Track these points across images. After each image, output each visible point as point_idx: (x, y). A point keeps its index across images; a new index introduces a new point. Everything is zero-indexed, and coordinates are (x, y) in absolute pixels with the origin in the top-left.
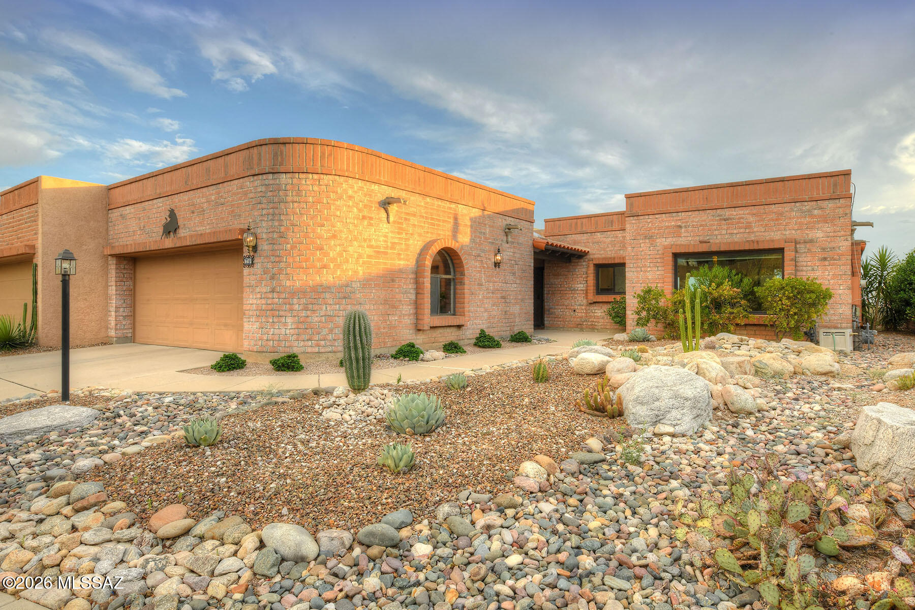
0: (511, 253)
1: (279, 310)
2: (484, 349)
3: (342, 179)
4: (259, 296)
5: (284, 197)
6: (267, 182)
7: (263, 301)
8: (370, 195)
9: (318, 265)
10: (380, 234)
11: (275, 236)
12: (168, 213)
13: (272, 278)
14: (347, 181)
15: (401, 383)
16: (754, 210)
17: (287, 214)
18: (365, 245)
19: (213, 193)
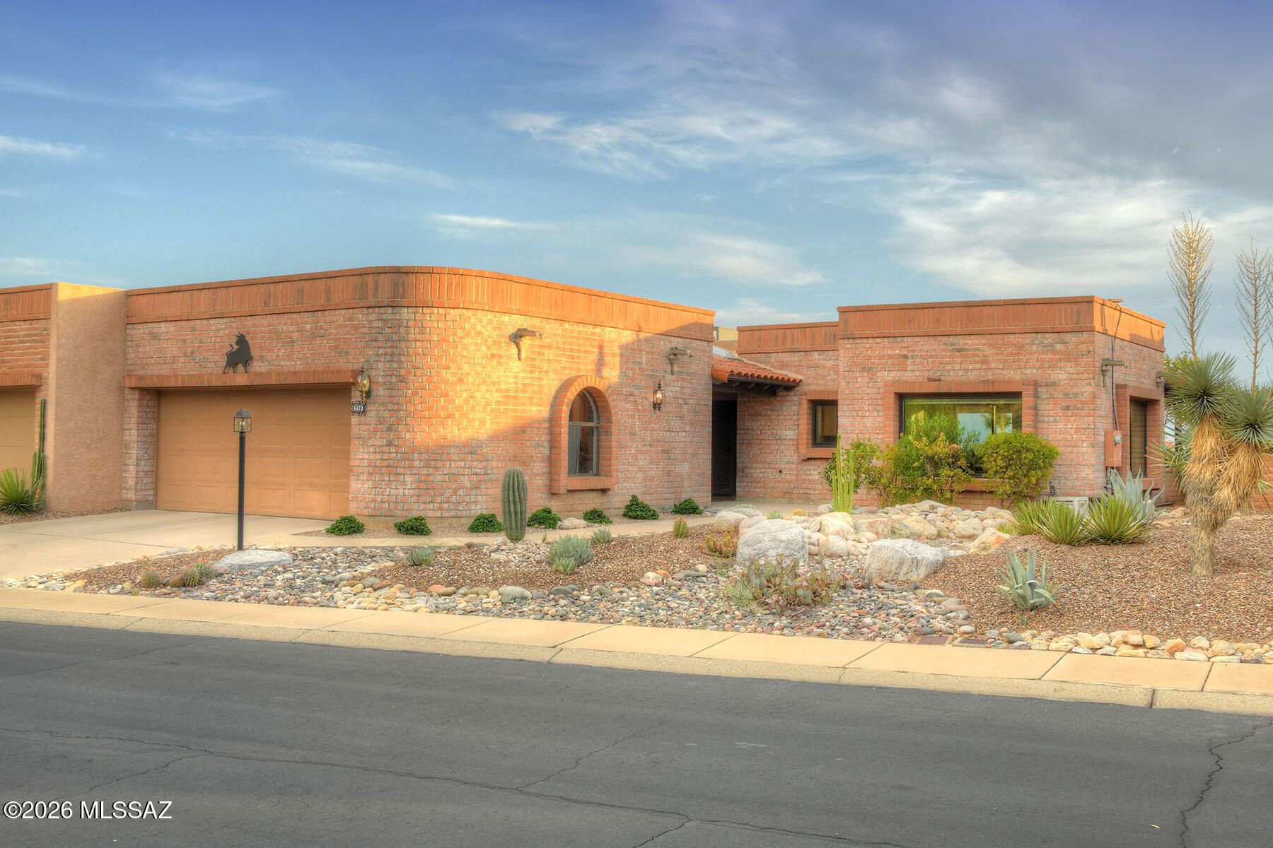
0: (678, 388)
1: (396, 467)
2: (635, 520)
3: (470, 313)
4: (372, 450)
5: (405, 335)
6: (385, 317)
7: (378, 456)
8: (500, 328)
9: (443, 414)
10: (510, 374)
11: (394, 380)
12: (234, 340)
13: (389, 429)
14: (475, 315)
15: (545, 542)
16: (992, 339)
17: (408, 355)
18: (494, 388)
19: (307, 321)
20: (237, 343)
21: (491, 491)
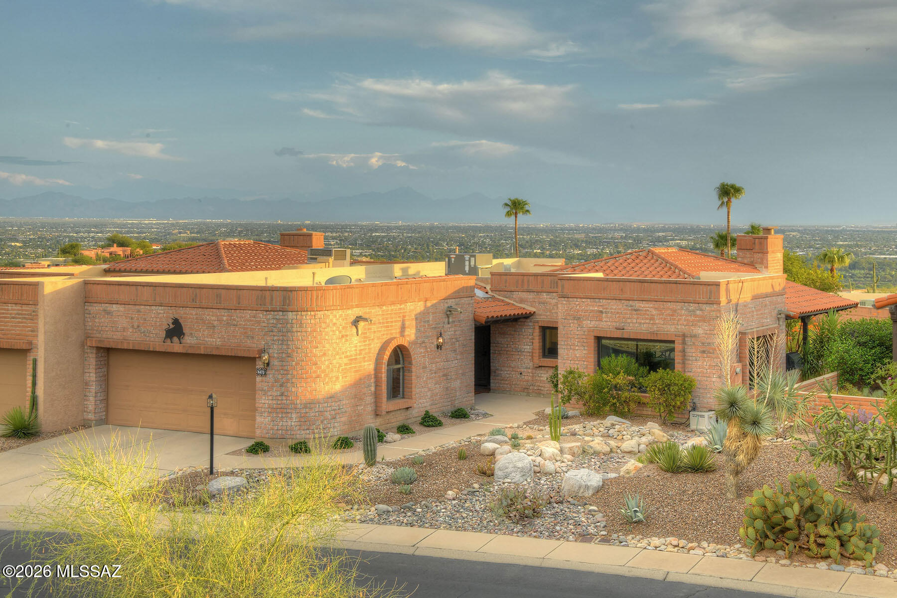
0: (452, 332)
1: (286, 409)
2: (428, 428)
3: (329, 312)
4: (270, 398)
5: (291, 329)
6: (277, 317)
7: (274, 402)
8: (346, 319)
9: (314, 375)
10: (353, 345)
11: (284, 355)
12: (171, 321)
13: (281, 386)
14: (332, 313)
15: (384, 461)
16: (657, 305)
17: (293, 340)
18: (343, 356)
19: (225, 315)
20: (173, 324)
21: (343, 419)
